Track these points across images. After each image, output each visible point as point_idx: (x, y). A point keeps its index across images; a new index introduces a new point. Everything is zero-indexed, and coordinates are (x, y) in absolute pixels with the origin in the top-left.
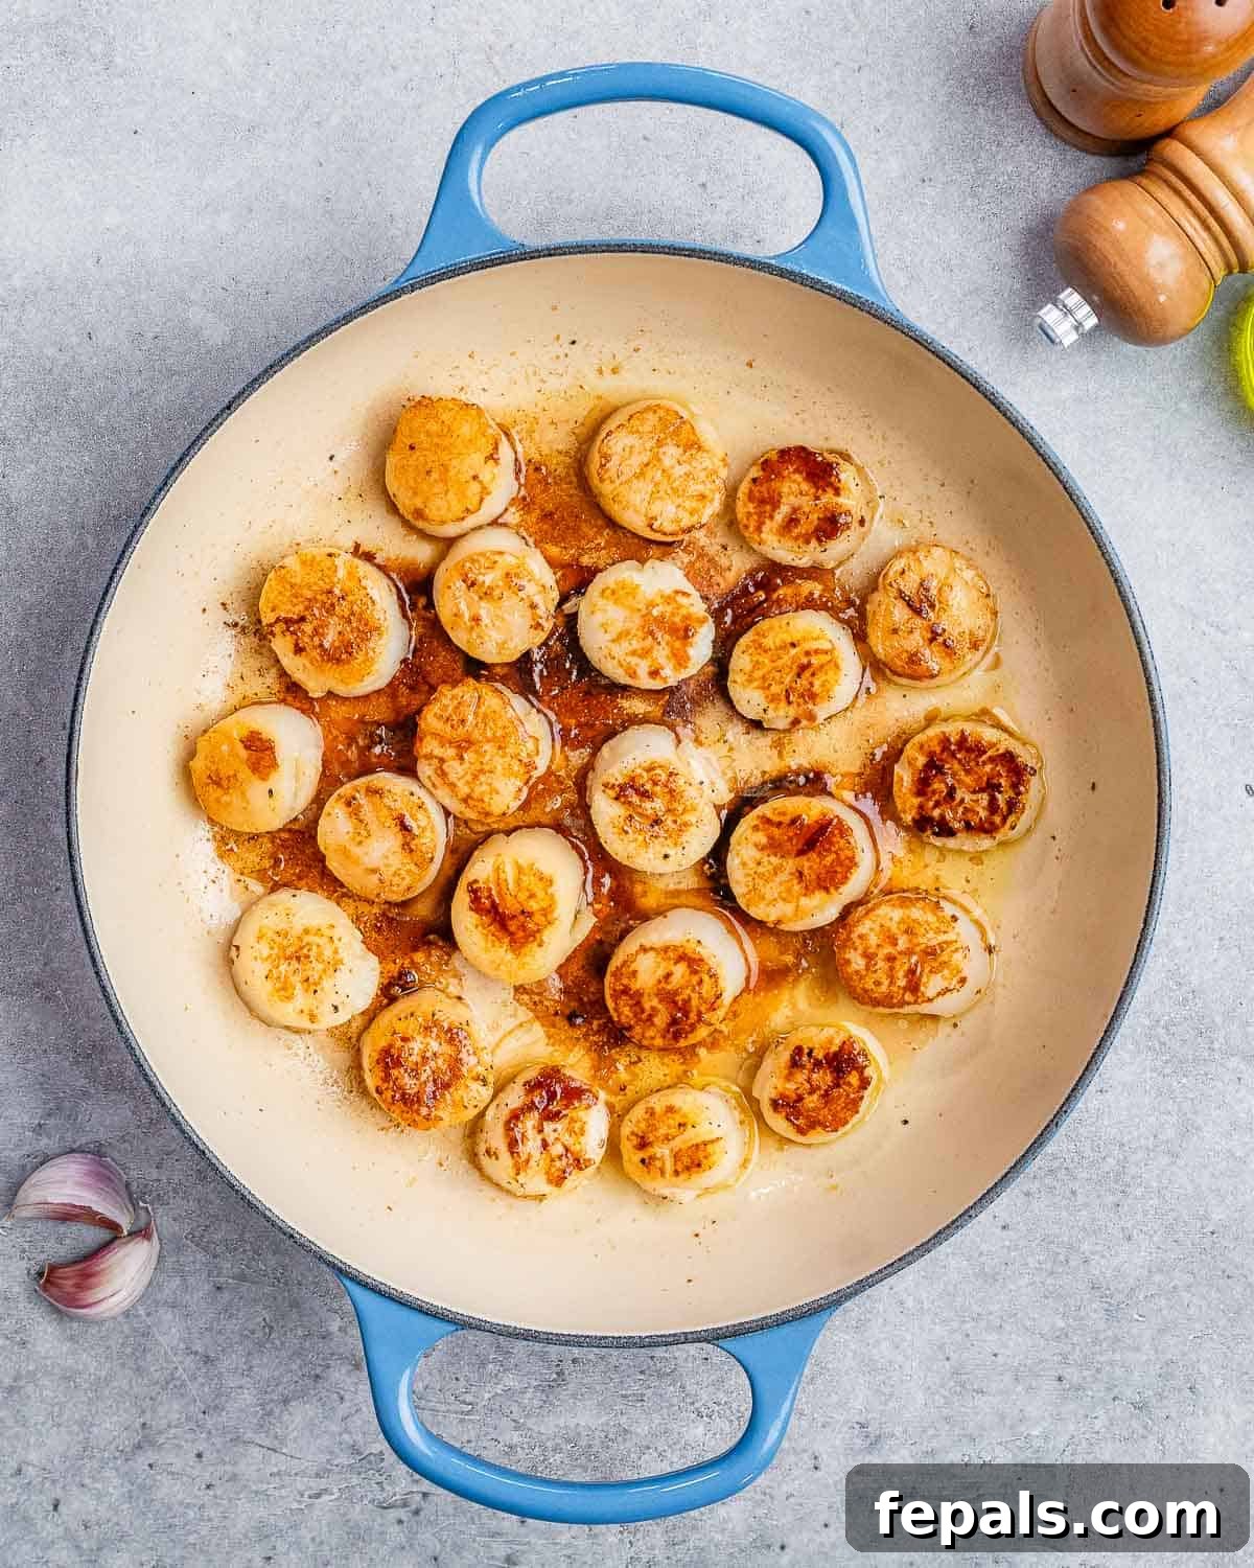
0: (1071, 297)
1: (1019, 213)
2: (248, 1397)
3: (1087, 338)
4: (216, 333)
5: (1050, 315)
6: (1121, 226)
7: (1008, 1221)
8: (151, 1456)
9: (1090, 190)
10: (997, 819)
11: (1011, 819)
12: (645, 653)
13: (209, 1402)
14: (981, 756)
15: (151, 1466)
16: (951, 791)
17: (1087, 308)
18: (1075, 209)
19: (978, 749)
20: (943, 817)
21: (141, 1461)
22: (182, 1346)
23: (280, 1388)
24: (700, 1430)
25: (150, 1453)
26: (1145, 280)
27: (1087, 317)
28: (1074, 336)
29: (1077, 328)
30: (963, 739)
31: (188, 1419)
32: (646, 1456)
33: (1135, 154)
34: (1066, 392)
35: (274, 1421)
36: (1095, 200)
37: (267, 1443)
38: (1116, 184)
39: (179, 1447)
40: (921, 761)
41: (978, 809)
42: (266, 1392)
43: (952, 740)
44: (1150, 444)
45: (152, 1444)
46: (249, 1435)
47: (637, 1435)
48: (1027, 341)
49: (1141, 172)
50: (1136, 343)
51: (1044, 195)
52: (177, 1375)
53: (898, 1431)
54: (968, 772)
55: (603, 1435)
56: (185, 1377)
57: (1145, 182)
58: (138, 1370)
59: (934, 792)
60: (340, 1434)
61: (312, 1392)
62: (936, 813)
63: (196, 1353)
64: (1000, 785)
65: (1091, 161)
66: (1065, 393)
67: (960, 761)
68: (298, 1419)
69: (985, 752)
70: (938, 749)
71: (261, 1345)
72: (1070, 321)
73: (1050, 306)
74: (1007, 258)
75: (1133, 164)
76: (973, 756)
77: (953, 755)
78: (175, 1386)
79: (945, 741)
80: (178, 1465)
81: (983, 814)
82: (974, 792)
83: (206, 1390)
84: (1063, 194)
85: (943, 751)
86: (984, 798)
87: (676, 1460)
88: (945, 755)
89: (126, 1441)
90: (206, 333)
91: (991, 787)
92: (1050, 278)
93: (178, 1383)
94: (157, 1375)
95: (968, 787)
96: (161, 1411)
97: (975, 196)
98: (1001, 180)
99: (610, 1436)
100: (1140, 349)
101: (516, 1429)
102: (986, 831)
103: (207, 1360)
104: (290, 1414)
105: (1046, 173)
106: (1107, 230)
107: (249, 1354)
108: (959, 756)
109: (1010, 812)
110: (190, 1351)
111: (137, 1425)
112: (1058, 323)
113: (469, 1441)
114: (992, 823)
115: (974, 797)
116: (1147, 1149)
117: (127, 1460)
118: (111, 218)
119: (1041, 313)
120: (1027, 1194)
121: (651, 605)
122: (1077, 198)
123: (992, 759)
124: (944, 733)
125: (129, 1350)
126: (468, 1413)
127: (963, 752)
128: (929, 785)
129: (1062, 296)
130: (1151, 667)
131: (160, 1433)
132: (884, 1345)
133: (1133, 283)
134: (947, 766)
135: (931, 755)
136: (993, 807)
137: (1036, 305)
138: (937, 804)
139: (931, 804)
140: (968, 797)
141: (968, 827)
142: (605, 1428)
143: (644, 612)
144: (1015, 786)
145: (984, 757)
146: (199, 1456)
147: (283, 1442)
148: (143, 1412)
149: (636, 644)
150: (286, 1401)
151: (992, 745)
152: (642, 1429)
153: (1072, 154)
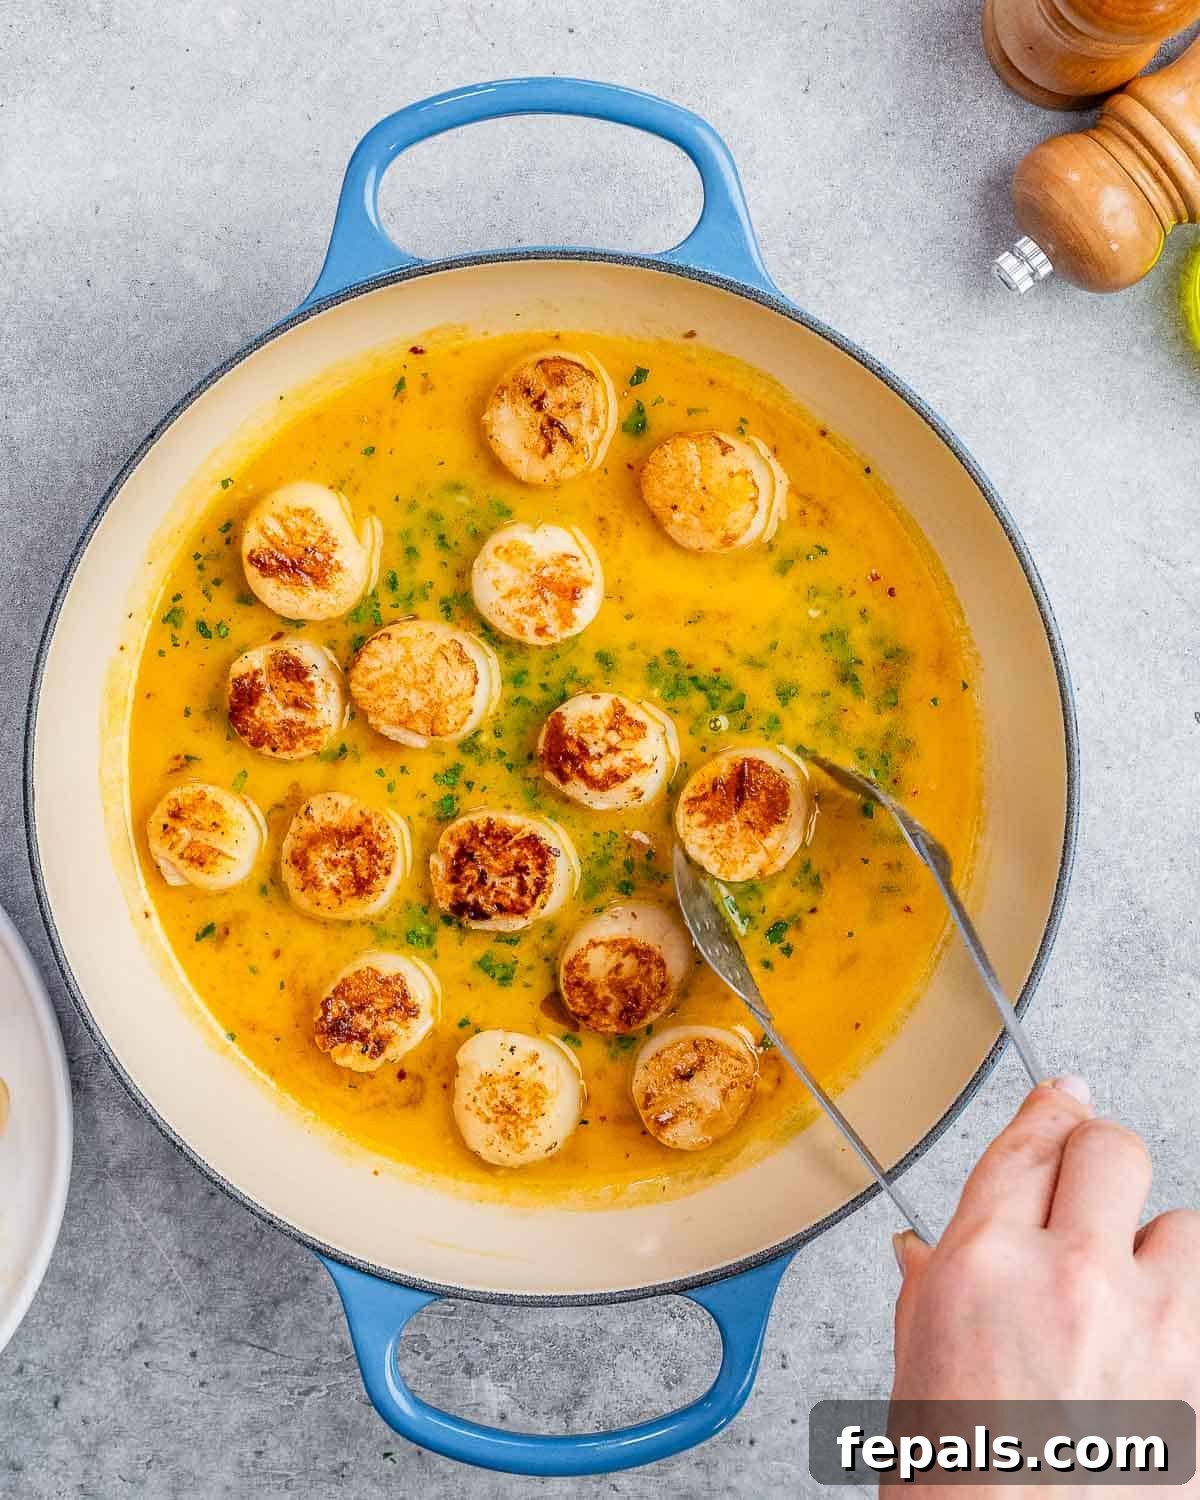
0: (1027, 245)
1: (978, 165)
2: (239, 1299)
3: (1042, 284)
4: (210, 280)
5: (1007, 261)
6: (1074, 177)
7: (968, 1130)
8: (146, 1355)
9: (1046, 142)
10: (527, 900)
11: (540, 899)
12: (533, 611)
13: (203, 1303)
14: (506, 842)
15: (146, 1364)
16: (483, 876)
17: (1042, 257)
18: (1031, 161)
19: (505, 836)
20: (476, 902)
21: (138, 1359)
22: (177, 1249)
23: (271, 1289)
24: (673, 1331)
25: (146, 1352)
26: (1098, 229)
27: (1042, 264)
28: (1029, 283)
29: (1032, 275)
30: (490, 826)
31: (183, 1319)
32: (622, 1355)
33: (1090, 108)
34: (1024, 336)
35: (264, 1322)
36: (1050, 152)
37: (258, 1342)
38: (1071, 137)
39: (174, 1346)
40: (453, 850)
41: (508, 891)
42: (257, 1294)
43: (480, 828)
44: (1102, 386)
45: (148, 1342)
46: (241, 1334)
47: (613, 1334)
48: (986, 288)
49: (1095, 127)
50: (1091, 290)
51: (1001, 149)
52: (171, 1278)
53: (863, 1331)
54: (496, 856)
55: (580, 1334)
56: (180, 1279)
57: (1098, 135)
58: (134, 1272)
59: (467, 878)
60: (328, 1335)
61: (302, 1294)
62: (470, 898)
63: (190, 1257)
64: (527, 867)
65: (1048, 116)
66: (1021, 339)
67: (488, 847)
68: (288, 1319)
69: (511, 837)
70: (467, 837)
71: (252, 1248)
72: (1026, 269)
73: (1007, 253)
74: (967, 208)
75: (1088, 117)
76: (500, 842)
77: (482, 842)
78: (170, 1288)
79: (473, 830)
80: (173, 1363)
81: (514, 896)
82: (504, 875)
83: (200, 1291)
84: (1021, 147)
85: (471, 839)
86: (514, 882)
87: (649, 1358)
88: (473, 844)
89: (124, 1341)
90: (200, 280)
91: (520, 870)
92: (1007, 227)
93: (173, 1285)
94: (152, 1277)
95: (497, 872)
96: (158, 1311)
97: (936, 149)
98: (961, 134)
99: (587, 1336)
100: (1095, 296)
101: (497, 1328)
102: (519, 912)
103: (201, 1263)
104: (280, 1314)
105: (1004, 127)
106: (1061, 180)
107: (241, 1257)
108: (487, 842)
109: (538, 893)
110: (183, 1254)
111: (134, 1326)
112: (1016, 270)
113: (452, 1341)
114: (523, 905)
115: (505, 880)
116: (1100, 1060)
117: (124, 1359)
118: (110, 171)
119: (999, 260)
120: (986, 1104)
121: (541, 567)
122: (1033, 150)
123: (517, 844)
124: (472, 823)
125: (126, 1254)
126: (451, 1314)
127: (491, 839)
128: (462, 872)
129: (1018, 244)
130: (1050, 618)
131: (156, 1333)
132: (850, 1248)
133: (1087, 232)
134: (477, 853)
135: (461, 844)
136: (522, 889)
137: (994, 253)
138: (470, 890)
139: (465, 890)
140: (498, 881)
141: (502, 909)
142: (583, 1328)
143: (534, 571)
144: (541, 867)
145: (511, 843)
146: (194, 1354)
147: (274, 1339)
148: (140, 1313)
149: (525, 602)
150: (276, 1303)
151: (518, 830)
152: (617, 1329)
153: (1029, 108)
